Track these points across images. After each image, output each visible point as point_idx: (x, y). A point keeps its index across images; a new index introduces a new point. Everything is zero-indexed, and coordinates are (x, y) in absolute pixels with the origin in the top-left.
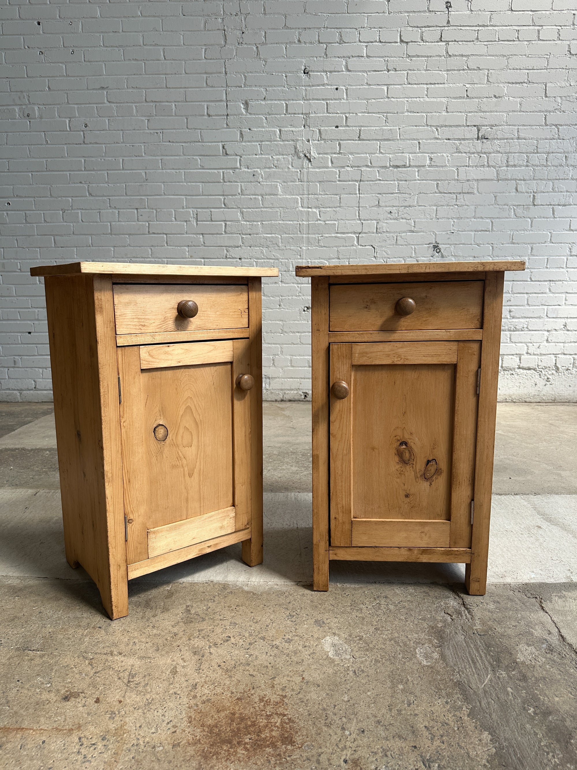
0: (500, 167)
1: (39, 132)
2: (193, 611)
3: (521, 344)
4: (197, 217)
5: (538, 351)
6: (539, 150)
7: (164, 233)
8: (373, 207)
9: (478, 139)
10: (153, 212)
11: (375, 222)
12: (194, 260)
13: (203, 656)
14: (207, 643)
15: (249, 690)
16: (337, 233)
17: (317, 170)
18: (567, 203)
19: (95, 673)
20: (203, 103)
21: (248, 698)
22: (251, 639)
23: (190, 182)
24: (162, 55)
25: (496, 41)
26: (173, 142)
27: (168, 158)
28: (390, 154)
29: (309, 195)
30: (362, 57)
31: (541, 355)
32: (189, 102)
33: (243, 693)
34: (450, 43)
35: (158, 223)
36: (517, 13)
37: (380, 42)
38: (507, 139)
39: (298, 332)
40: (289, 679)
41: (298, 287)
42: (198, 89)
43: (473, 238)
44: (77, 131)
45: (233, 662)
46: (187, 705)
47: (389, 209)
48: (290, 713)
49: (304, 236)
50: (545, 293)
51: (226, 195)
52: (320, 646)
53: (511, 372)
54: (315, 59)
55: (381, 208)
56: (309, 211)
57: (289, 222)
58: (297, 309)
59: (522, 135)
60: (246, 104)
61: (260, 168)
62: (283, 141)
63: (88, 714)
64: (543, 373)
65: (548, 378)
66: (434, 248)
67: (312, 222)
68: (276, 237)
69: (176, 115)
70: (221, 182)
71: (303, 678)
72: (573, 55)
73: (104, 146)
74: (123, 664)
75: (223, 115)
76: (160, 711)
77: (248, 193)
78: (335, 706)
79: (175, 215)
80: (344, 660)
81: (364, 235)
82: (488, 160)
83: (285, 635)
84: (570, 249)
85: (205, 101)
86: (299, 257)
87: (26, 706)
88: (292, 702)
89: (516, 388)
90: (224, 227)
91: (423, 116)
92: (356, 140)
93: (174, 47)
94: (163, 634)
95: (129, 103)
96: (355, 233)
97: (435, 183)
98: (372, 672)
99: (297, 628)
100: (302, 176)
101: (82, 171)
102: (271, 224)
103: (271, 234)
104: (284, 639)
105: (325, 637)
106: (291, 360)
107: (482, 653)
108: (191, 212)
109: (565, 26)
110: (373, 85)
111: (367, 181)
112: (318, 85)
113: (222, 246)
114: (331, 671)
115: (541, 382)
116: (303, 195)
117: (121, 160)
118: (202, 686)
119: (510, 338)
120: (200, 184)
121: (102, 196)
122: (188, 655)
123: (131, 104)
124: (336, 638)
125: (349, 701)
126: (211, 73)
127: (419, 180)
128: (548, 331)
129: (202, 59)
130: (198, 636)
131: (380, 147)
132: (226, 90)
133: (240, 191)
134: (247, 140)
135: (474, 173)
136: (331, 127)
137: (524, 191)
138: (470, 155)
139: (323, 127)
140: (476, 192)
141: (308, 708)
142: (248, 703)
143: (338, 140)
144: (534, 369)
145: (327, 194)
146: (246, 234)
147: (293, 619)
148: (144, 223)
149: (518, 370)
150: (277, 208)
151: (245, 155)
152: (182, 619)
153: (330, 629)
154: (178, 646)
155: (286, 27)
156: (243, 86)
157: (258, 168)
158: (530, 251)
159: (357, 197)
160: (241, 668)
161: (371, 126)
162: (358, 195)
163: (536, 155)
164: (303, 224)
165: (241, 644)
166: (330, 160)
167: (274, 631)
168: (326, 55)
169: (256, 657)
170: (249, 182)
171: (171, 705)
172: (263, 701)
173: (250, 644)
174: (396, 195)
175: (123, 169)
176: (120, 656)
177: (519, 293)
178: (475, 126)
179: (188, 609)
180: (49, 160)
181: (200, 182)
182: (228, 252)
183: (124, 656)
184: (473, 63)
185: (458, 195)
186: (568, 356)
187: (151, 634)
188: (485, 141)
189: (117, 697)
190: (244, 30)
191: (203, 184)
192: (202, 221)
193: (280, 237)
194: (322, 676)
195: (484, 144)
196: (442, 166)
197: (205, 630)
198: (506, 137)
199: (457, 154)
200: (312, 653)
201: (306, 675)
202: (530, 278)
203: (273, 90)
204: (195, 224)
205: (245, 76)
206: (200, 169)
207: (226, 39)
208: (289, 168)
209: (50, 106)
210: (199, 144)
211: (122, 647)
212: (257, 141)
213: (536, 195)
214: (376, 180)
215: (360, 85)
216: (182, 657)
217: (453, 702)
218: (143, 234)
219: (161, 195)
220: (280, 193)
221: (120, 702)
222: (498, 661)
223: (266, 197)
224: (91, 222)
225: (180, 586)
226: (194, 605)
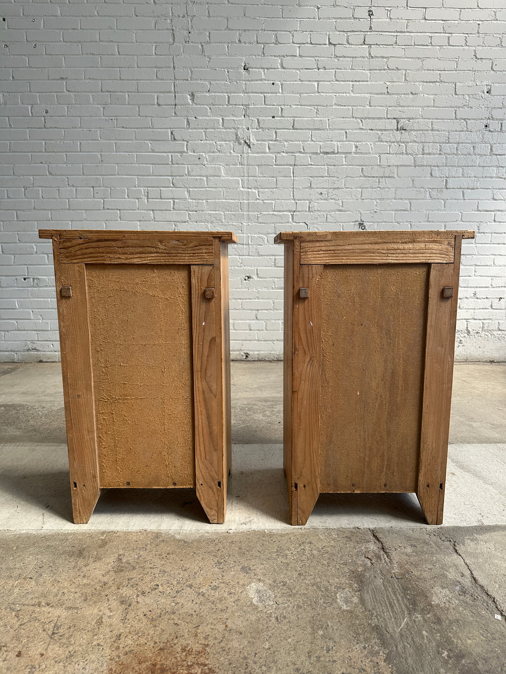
0: (416, 155)
1: (4, 116)
2: (124, 560)
4: (148, 195)
6: (450, 141)
7: (117, 209)
8: (305, 188)
9: (397, 130)
10: (108, 190)
11: (307, 202)
13: (130, 606)
14: (136, 591)
15: (173, 639)
16: (274, 211)
17: (256, 155)
18: (476, 187)
19: (21, 625)
20: (153, 94)
21: (171, 648)
22: (178, 587)
23: (142, 164)
24: (117, 50)
25: (412, 45)
26: (126, 128)
27: (122, 142)
28: (321, 141)
29: (249, 177)
30: (296, 56)
32: (141, 92)
33: (166, 643)
34: (372, 46)
35: (112, 199)
36: (430, 21)
37: (311, 44)
38: (422, 130)
39: (240, 299)
40: (212, 627)
41: (240, 258)
42: (149, 81)
43: (394, 217)
44: (38, 116)
45: (159, 611)
46: (109, 657)
47: (320, 191)
48: (211, 662)
49: (245, 213)
51: (174, 176)
52: (245, 593)
54: (254, 57)
55: (313, 190)
56: (249, 192)
57: (231, 201)
58: (239, 278)
59: (435, 127)
60: (193, 95)
61: (205, 152)
62: (225, 128)
63: (8, 669)
65: (461, 341)
66: (360, 226)
67: (252, 201)
68: (220, 214)
69: (129, 104)
70: (170, 164)
71: (226, 626)
72: (478, 59)
73: (63, 130)
74: (50, 615)
75: (172, 105)
76: (81, 663)
77: (194, 174)
78: (256, 654)
79: (128, 193)
80: (267, 607)
81: (298, 213)
82: (406, 149)
83: (211, 582)
84: (478, 227)
85: (155, 92)
86: (240, 232)
88: (214, 651)
90: (172, 204)
91: (349, 109)
92: (290, 129)
93: (128, 44)
94: (92, 583)
95: (86, 92)
96: (290, 211)
97: (361, 168)
98: (293, 618)
99: (224, 575)
100: (242, 160)
101: (43, 152)
102: (215, 202)
103: (215, 211)
104: (210, 586)
105: (250, 583)
106: (234, 324)
107: (399, 597)
108: (143, 190)
109: (471, 34)
110: (305, 81)
111: (301, 165)
112: (257, 80)
113: (170, 221)
114: (254, 618)
116: (243, 177)
117: (79, 143)
118: (126, 637)
120: (151, 166)
121: (61, 175)
122: (114, 604)
123: (88, 94)
124: (261, 584)
125: (270, 648)
126: (161, 68)
127: (346, 165)
128: (460, 299)
129: (153, 55)
130: (127, 585)
131: (311, 135)
132: (174, 83)
133: (187, 173)
134: (192, 127)
135: (394, 160)
136: (268, 117)
137: (438, 176)
138: (390, 144)
139: (261, 117)
140: (396, 176)
141: (229, 657)
142: (170, 653)
143: (274, 128)
145: (265, 177)
146: (192, 211)
147: (220, 566)
148: (99, 200)
150: (220, 188)
151: (192, 141)
152: (113, 568)
153: (255, 575)
154: (106, 596)
155: (227, 28)
156: (189, 80)
157: (203, 152)
158: (443, 229)
160: (167, 616)
161: (303, 117)
162: (292, 178)
163: (448, 145)
164: (244, 203)
165: (168, 592)
166: (267, 146)
167: (201, 579)
168: (264, 54)
169: (182, 604)
170: (195, 164)
171: (93, 657)
172: (185, 651)
173: (177, 592)
174: (326, 178)
175: (81, 151)
176: (48, 607)
178: (394, 119)
179: (120, 557)
180: (12, 142)
181: (150, 164)
182: (176, 226)
183: (51, 607)
184: (392, 63)
185: (380, 179)
186: (477, 321)
187: (81, 584)
188: (403, 132)
189: (40, 650)
190: (190, 30)
191: (153, 165)
192: (152, 199)
193: (223, 214)
194: (245, 623)
195: (403, 135)
196: (366, 153)
197: (135, 579)
198: (422, 129)
199: (379, 143)
200: (236, 600)
201: (229, 623)
203: (217, 84)
204: (146, 201)
205: (191, 70)
206: (151, 152)
207: (174, 37)
208: (230, 152)
209: (14, 94)
210: (150, 130)
211: (51, 598)
212: (202, 129)
213: (448, 179)
214: (309, 165)
215: (293, 81)
216: (109, 607)
217: (370, 647)
218: (99, 210)
219: (115, 175)
220: (223, 174)
221: (42, 655)
222: (414, 604)
223: (211, 178)
224: (51, 198)
225: (115, 535)
226: (126, 554)
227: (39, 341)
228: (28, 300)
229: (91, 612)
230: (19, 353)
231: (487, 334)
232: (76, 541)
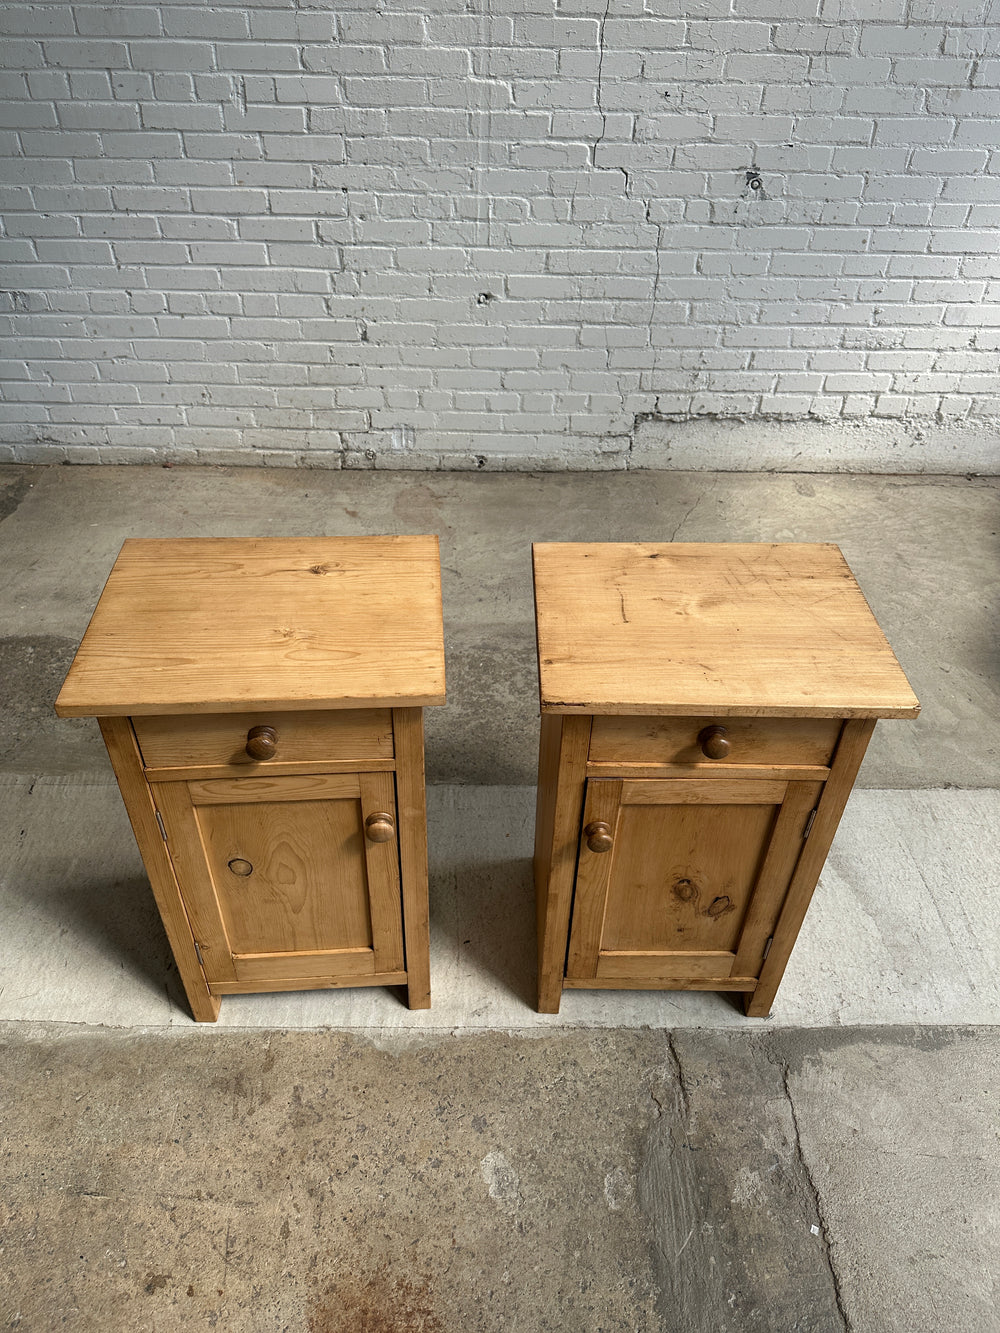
2: (304, 1100)
3: (883, 374)
4: (244, 92)
5: (912, 388)
7: (175, 130)
8: (629, 79)
10: (146, 78)
11: (631, 115)
12: (247, 189)
13: (322, 1199)
14: (327, 1170)
15: (385, 1266)
16: (550, 138)
19: (182, 1237)
21: (383, 1282)
22: (386, 1162)
23: (221, 6)
29: (490, 45)
31: (916, 393)
33: (377, 1273)
35: (160, 104)
39: (468, 345)
40: (435, 1243)
41: (467, 252)
43: (831, 159)
45: (363, 1211)
46: (306, 1298)
47: (663, 86)
48: (436, 1308)
49: (480, 141)
50: (951, 278)
51: (305, 42)
52: (478, 1174)
53: (857, 422)
55: (646, 85)
56: (490, 86)
57: (448, 110)
58: (465, 298)
63: (182, 1317)
64: (913, 424)
65: (919, 435)
66: (749, 179)
67: (497, 112)
68: (420, 143)
70: (291, 8)
74: (217, 1217)
76: (272, 1308)
77: (354, 38)
78: (492, 1293)
79: (195, 87)
80: (509, 1203)
81: (605, 145)
83: (431, 1152)
86: (469, 189)
87: (100, 1306)
88: (439, 1288)
89: (858, 449)
90: (305, 117)
94: (265, 1151)
96: (587, 139)
97: (770, 26)
98: (542, 1225)
99: (449, 1135)
102: (408, 112)
103: (409, 135)
104: (430, 1159)
105: (486, 1153)
106: (454, 398)
107: (689, 1187)
108: (231, 80)
111: (622, 16)
113: (303, 161)
114: (489, 1226)
115: (904, 440)
116: (477, 45)
118: (323, 1261)
119: (866, 363)
120: (245, 12)
121: (23, 36)
122: (302, 1196)
124: (501, 1155)
125: (510, 1283)
127: (735, 18)
128: (939, 350)
130: (314, 1156)
133: (335, 32)
137: (957, 51)
140: (853, 50)
141: (459, 1298)
142: (382, 1291)
144: (899, 419)
145: (531, 46)
146: (355, 136)
147: (443, 1116)
148: (129, 104)
149: (866, 419)
150: (421, 75)
152: (290, 1117)
153: (493, 1136)
154: (288, 1178)
158: (939, 190)
159: (596, 55)
160: (374, 1222)
162: (599, 50)
164: (477, 115)
165: (372, 1172)
167: (417, 1143)
169: (393, 1198)
170: (355, 10)
171: (286, 1297)
172: (402, 1287)
173: (385, 1172)
174: (680, 53)
176: (211, 1201)
177: (900, 277)
179: (297, 1093)
181: (243, 6)
182: (317, 173)
183: (217, 1201)
185: (814, 58)
186: (964, 397)
187: (249, 1152)
189: (216, 1284)
191: (250, 10)
192: (256, 102)
193: (427, 143)
194: (478, 1236)
197: (324, 1143)
200: (467, 1190)
201: (457, 1235)
202: (929, 247)
204: (241, 106)
211: (212, 1183)
213: (979, 62)
214: (642, 15)
216: (295, 1202)
217: (639, 1282)
218: (131, 130)
219: (158, 37)
220: (426, 38)
221: (220, 1293)
222: (707, 1204)
223: (396, 48)
224: (12, 99)
225: (283, 1040)
226: (305, 1085)
227: (53, 423)
228: (13, 339)
229: (271, 1212)
230: (20, 446)
231: (978, 422)
232: (228, 1056)
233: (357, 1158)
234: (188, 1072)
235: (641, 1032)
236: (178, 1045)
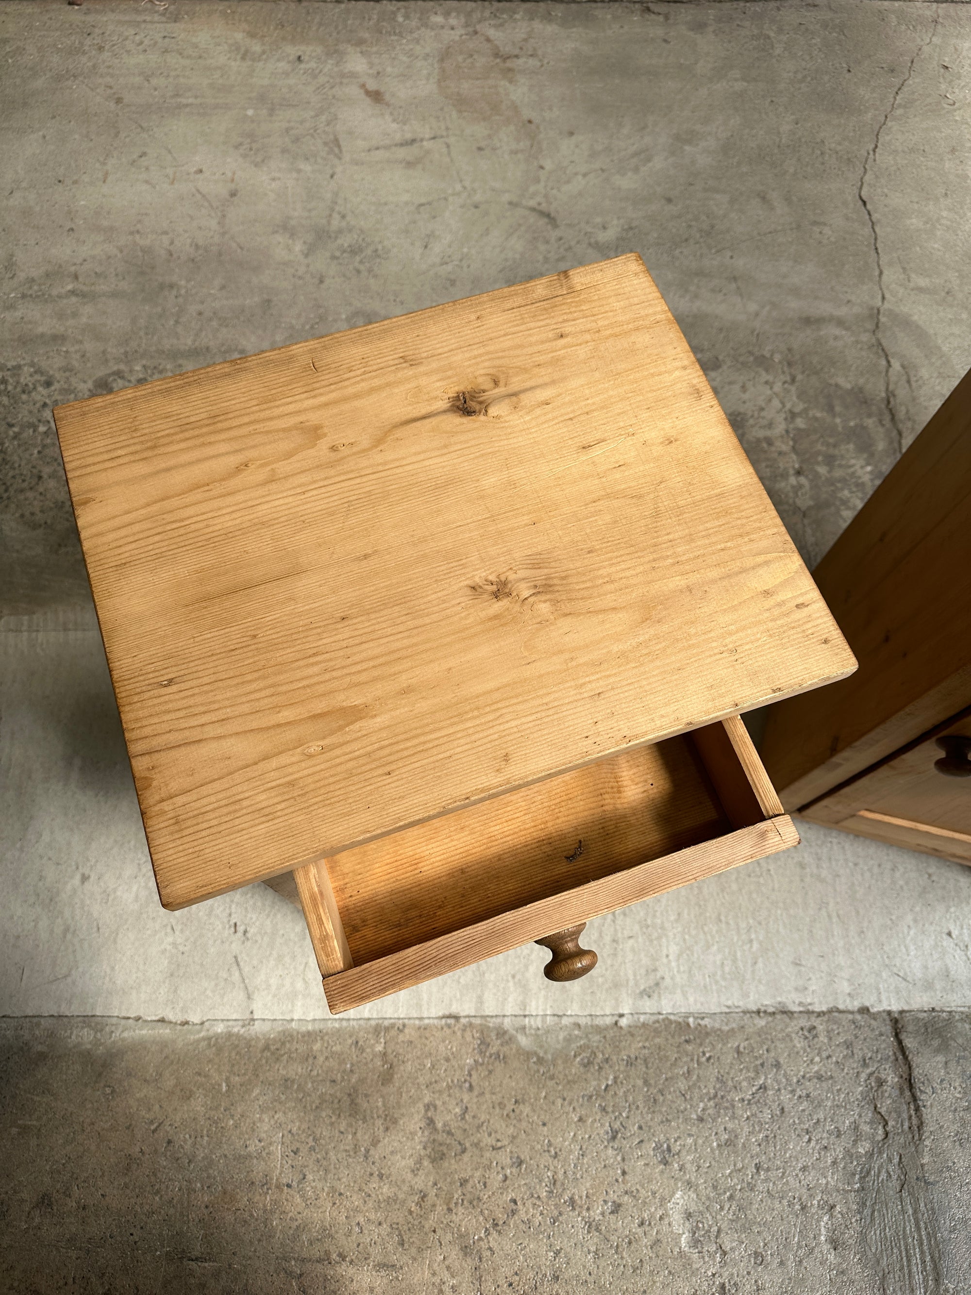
2: (439, 1124)
13: (480, 1259)
14: (481, 1219)
45: (531, 1275)
52: (666, 1221)
80: (707, 1258)
83: (607, 1192)
94: (400, 1195)
98: (749, 1287)
99: (626, 1168)
104: (606, 1202)
105: (673, 1192)
124: (693, 1194)
130: (463, 1201)
147: (617, 1141)
152: (425, 1148)
153: (681, 1168)
154: (434, 1231)
165: (537, 1222)
167: (588, 1181)
169: (566, 1255)
173: (552, 1221)
179: (429, 1114)
183: (351, 1263)
187: (381, 1198)
197: (472, 1183)
200: (655, 1242)
216: (447, 1263)
225: (401, 1038)
226: (437, 1102)
229: (419, 1277)
232: (332, 1063)
233: (515, 1202)
234: (286, 1087)
235: (858, 1017)
236: (267, 1048)
